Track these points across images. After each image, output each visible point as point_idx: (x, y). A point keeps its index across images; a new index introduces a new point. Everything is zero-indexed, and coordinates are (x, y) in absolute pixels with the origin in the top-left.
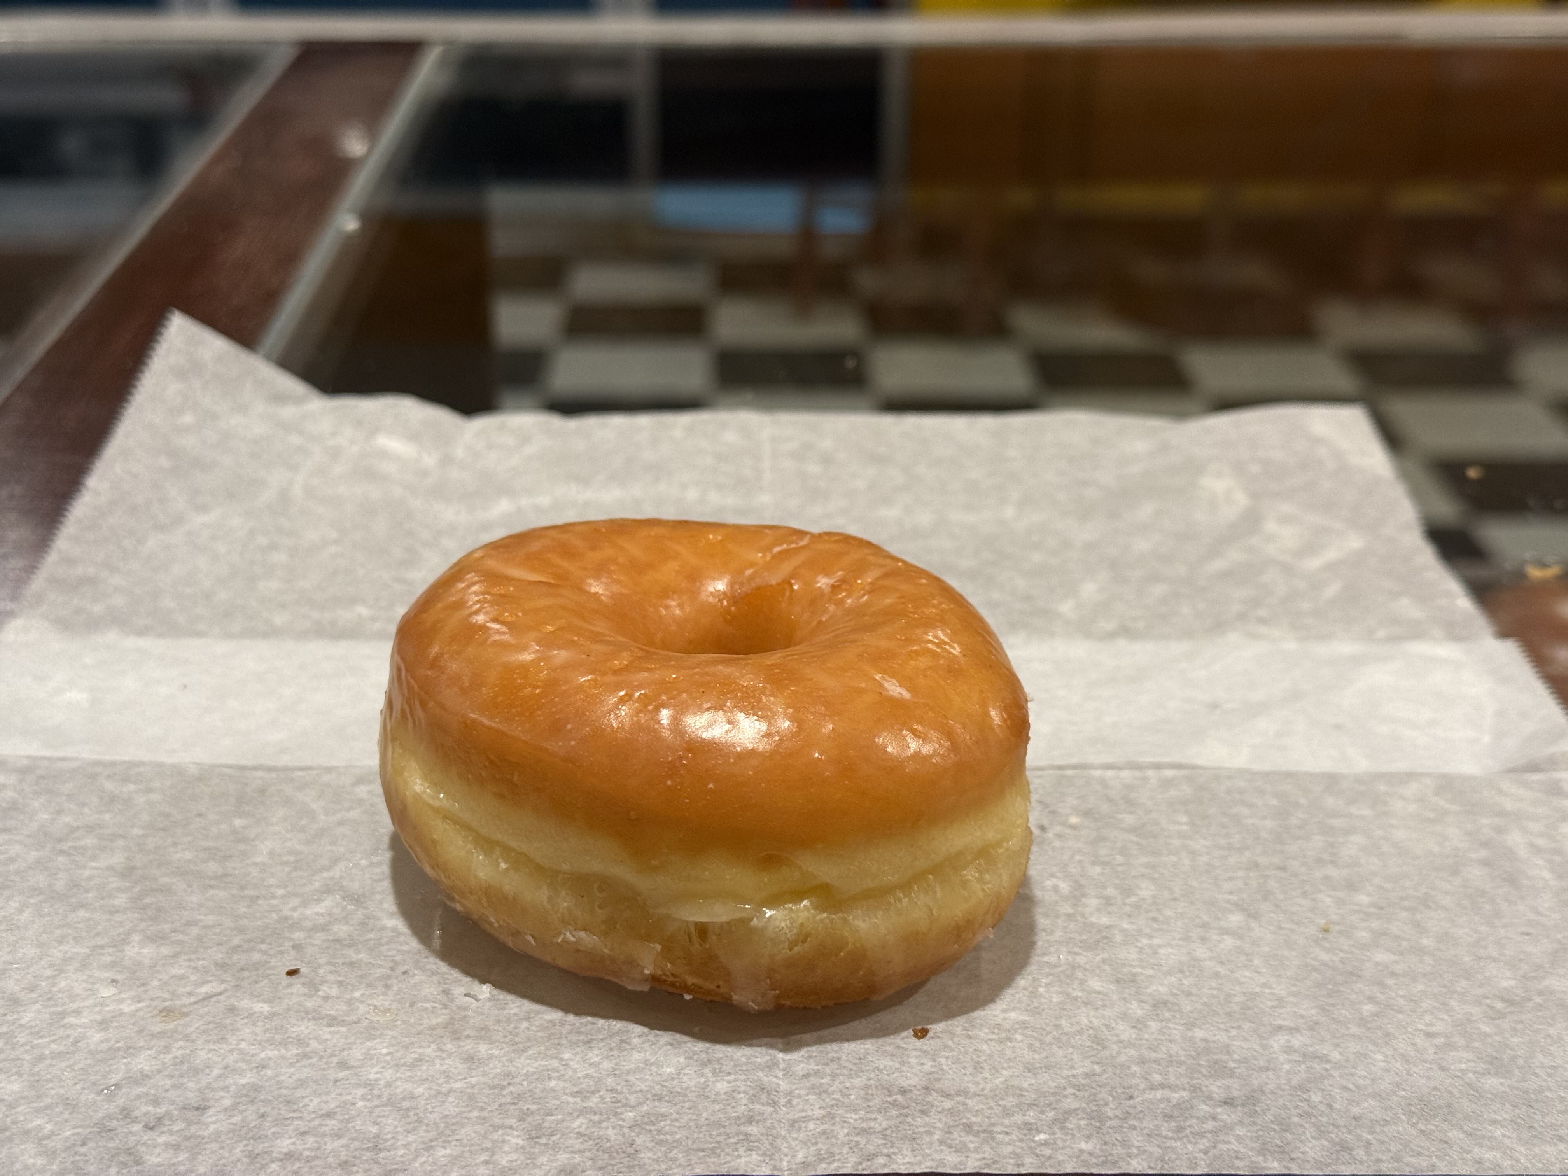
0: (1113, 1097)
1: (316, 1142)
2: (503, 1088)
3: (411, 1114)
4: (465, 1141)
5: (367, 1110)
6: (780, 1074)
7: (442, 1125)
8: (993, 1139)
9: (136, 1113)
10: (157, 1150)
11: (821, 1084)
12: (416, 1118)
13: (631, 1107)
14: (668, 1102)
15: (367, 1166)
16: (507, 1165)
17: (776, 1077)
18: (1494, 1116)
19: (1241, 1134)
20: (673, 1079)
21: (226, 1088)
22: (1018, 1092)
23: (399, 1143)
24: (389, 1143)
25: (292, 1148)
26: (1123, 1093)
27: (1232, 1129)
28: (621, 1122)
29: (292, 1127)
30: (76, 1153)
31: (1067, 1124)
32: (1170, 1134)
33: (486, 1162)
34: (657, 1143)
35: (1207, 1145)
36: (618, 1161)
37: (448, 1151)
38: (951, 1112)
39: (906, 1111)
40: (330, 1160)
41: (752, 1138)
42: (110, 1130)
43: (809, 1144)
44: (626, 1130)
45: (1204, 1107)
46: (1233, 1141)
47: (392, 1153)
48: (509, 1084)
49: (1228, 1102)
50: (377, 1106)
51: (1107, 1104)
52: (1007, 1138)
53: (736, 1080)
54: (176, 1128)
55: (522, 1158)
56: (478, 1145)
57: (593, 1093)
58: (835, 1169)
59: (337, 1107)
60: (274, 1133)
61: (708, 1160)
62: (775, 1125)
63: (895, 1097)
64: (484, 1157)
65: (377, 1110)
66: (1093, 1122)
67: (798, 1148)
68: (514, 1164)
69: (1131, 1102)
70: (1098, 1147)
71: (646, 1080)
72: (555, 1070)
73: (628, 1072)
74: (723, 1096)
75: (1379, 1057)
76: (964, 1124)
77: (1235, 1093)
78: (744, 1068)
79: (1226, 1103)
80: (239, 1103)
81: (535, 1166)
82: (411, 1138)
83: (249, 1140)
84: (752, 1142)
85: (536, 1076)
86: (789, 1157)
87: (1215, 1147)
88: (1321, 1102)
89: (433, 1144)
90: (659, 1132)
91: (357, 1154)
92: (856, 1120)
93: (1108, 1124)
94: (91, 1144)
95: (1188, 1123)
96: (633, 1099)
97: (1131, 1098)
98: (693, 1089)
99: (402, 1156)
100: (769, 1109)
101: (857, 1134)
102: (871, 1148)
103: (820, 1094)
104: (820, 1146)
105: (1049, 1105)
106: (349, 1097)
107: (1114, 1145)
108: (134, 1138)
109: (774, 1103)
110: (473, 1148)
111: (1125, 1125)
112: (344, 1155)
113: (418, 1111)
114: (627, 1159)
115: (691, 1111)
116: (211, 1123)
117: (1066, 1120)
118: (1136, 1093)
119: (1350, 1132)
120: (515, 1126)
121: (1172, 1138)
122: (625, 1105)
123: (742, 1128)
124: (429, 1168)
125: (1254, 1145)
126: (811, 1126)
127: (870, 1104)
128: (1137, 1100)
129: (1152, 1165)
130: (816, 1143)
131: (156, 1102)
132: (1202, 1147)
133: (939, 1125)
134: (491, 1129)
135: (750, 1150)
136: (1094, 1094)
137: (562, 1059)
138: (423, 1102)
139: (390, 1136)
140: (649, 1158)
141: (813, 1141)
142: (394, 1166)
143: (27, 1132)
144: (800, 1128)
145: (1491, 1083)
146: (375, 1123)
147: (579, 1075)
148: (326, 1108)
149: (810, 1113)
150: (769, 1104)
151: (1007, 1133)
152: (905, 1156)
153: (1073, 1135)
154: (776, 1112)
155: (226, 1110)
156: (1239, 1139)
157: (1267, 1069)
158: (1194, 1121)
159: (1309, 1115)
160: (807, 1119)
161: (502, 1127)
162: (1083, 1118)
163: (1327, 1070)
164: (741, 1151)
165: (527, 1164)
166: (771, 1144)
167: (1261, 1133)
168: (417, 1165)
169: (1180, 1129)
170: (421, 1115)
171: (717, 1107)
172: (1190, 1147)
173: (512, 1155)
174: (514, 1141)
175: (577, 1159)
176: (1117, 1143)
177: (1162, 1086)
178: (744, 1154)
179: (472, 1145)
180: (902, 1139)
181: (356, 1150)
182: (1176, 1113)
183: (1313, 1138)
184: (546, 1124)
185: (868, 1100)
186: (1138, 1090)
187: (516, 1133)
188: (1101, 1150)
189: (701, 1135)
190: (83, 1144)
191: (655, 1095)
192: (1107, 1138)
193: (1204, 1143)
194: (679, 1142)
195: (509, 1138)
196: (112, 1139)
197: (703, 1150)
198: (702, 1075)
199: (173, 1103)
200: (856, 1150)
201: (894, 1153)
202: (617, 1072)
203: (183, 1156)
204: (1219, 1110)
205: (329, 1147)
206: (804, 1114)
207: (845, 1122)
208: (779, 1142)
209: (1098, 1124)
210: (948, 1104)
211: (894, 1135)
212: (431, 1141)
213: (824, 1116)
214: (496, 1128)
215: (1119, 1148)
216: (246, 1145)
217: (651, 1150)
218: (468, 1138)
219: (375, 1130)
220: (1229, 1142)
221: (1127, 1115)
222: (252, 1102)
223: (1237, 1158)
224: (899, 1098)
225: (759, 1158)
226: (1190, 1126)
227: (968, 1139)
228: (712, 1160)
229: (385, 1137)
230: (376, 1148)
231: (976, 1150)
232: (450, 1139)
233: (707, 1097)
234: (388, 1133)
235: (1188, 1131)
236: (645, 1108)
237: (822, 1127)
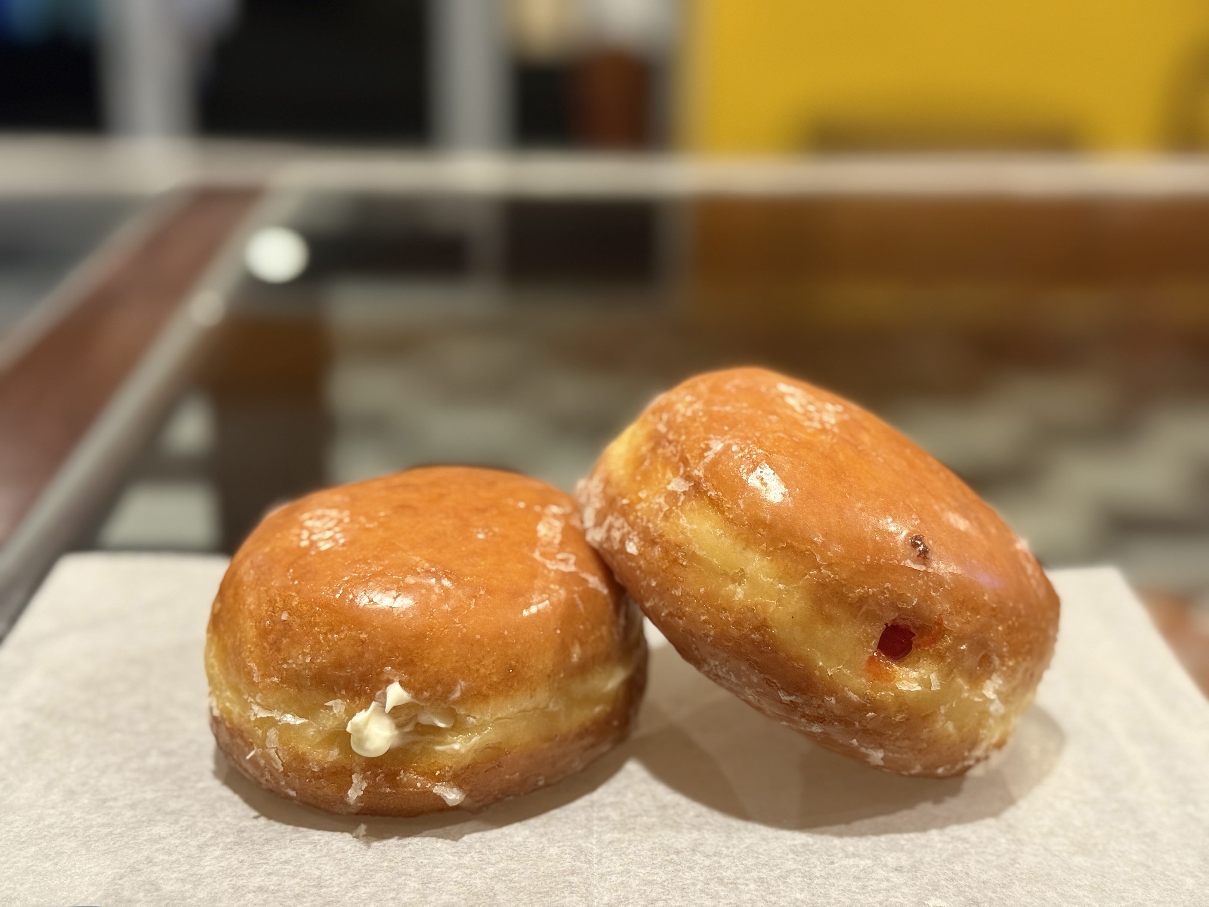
0: (820, 862)
1: (278, 880)
3: (342, 862)
4: (380, 884)
5: (312, 860)
6: (594, 841)
7: (364, 871)
8: (737, 888)
9: (156, 860)
11: (621, 848)
12: (346, 866)
14: (517, 861)
15: (313, 898)
16: (408, 901)
17: (592, 843)
18: (1078, 882)
19: (905, 891)
20: (521, 845)
23: (334, 883)
24: (328, 882)
25: (262, 883)
26: (827, 859)
27: (899, 888)
28: (485, 875)
29: (262, 869)
31: (788, 880)
32: (857, 890)
33: (394, 899)
34: (509, 889)
35: (882, 898)
36: (482, 901)
37: (368, 890)
40: (288, 893)
41: (573, 885)
42: (138, 870)
43: (612, 891)
45: (882, 872)
46: (899, 896)
47: (330, 889)
48: (409, 844)
49: (898, 869)
50: (319, 857)
51: (815, 867)
53: (563, 846)
54: (183, 869)
55: (418, 896)
56: (388, 886)
59: (292, 857)
60: (249, 873)
61: (543, 899)
62: (590, 877)
64: (392, 895)
65: (319, 859)
66: (805, 880)
67: (605, 894)
68: (413, 900)
69: (832, 866)
70: (808, 897)
74: (555, 857)
75: (1003, 840)
77: (903, 863)
78: (569, 837)
79: (896, 870)
80: (226, 854)
81: (426, 903)
82: (342, 879)
83: (233, 877)
84: (573, 887)
86: (598, 899)
87: (887, 900)
88: (961, 871)
89: (357, 884)
91: (306, 889)
92: (644, 874)
93: (816, 882)
94: (125, 879)
95: (870, 883)
99: (336, 892)
100: (586, 866)
101: (645, 885)
102: (654, 895)
103: (620, 855)
104: (619, 892)
106: (300, 851)
107: (819, 896)
108: (155, 875)
109: (589, 862)
110: (384, 888)
111: (828, 883)
112: (297, 890)
113: (347, 861)
114: (489, 900)
115: (533, 867)
116: (207, 866)
119: (979, 892)
120: (413, 874)
121: (859, 893)
123: (567, 878)
124: (355, 901)
125: (914, 900)
126: (614, 878)
128: (836, 865)
130: (617, 891)
131: (169, 853)
132: (878, 900)
133: (701, 878)
134: (396, 875)
135: (572, 893)
138: (350, 855)
139: (328, 878)
140: (503, 899)
141: (615, 889)
142: (331, 899)
144: (606, 880)
145: (1079, 860)
146: (318, 868)
148: (284, 858)
149: (614, 869)
150: (585, 862)
153: (792, 888)
154: (590, 867)
155: (216, 858)
156: (904, 895)
157: (926, 846)
158: (873, 882)
159: (952, 880)
160: (610, 873)
161: (405, 874)
162: (799, 876)
163: (966, 849)
164: (566, 894)
165: (421, 901)
166: (586, 890)
167: (919, 891)
168: (347, 898)
169: (864, 887)
170: (349, 863)
171: (550, 864)
172: (870, 900)
173: (411, 894)
174: (413, 884)
176: (821, 895)
178: (568, 896)
179: (384, 886)
180: (675, 889)
181: (305, 886)
182: (862, 876)
183: (954, 895)
184: (434, 874)
186: (838, 857)
187: (413, 879)
188: (810, 899)
189: (540, 883)
191: (508, 856)
192: (815, 892)
194: (524, 888)
195: (409, 882)
196: (139, 875)
197: (540, 893)
198: (541, 843)
199: (180, 853)
200: (644, 896)
201: (669, 899)
203: (187, 887)
204: (891, 874)
205: (287, 884)
206: (609, 870)
207: (637, 876)
208: (592, 888)
209: (809, 881)
211: (670, 886)
212: (356, 882)
213: (623, 872)
214: (400, 875)
215: (822, 898)
216: (231, 881)
218: (381, 881)
219: (318, 873)
221: (829, 876)
222: (234, 853)
225: (578, 899)
226: (871, 885)
227: (720, 889)
228: (546, 899)
229: (325, 878)
230: (319, 886)
231: (726, 897)
232: (369, 881)
234: (327, 875)
235: (869, 889)
236: (501, 865)
237: (621, 879)
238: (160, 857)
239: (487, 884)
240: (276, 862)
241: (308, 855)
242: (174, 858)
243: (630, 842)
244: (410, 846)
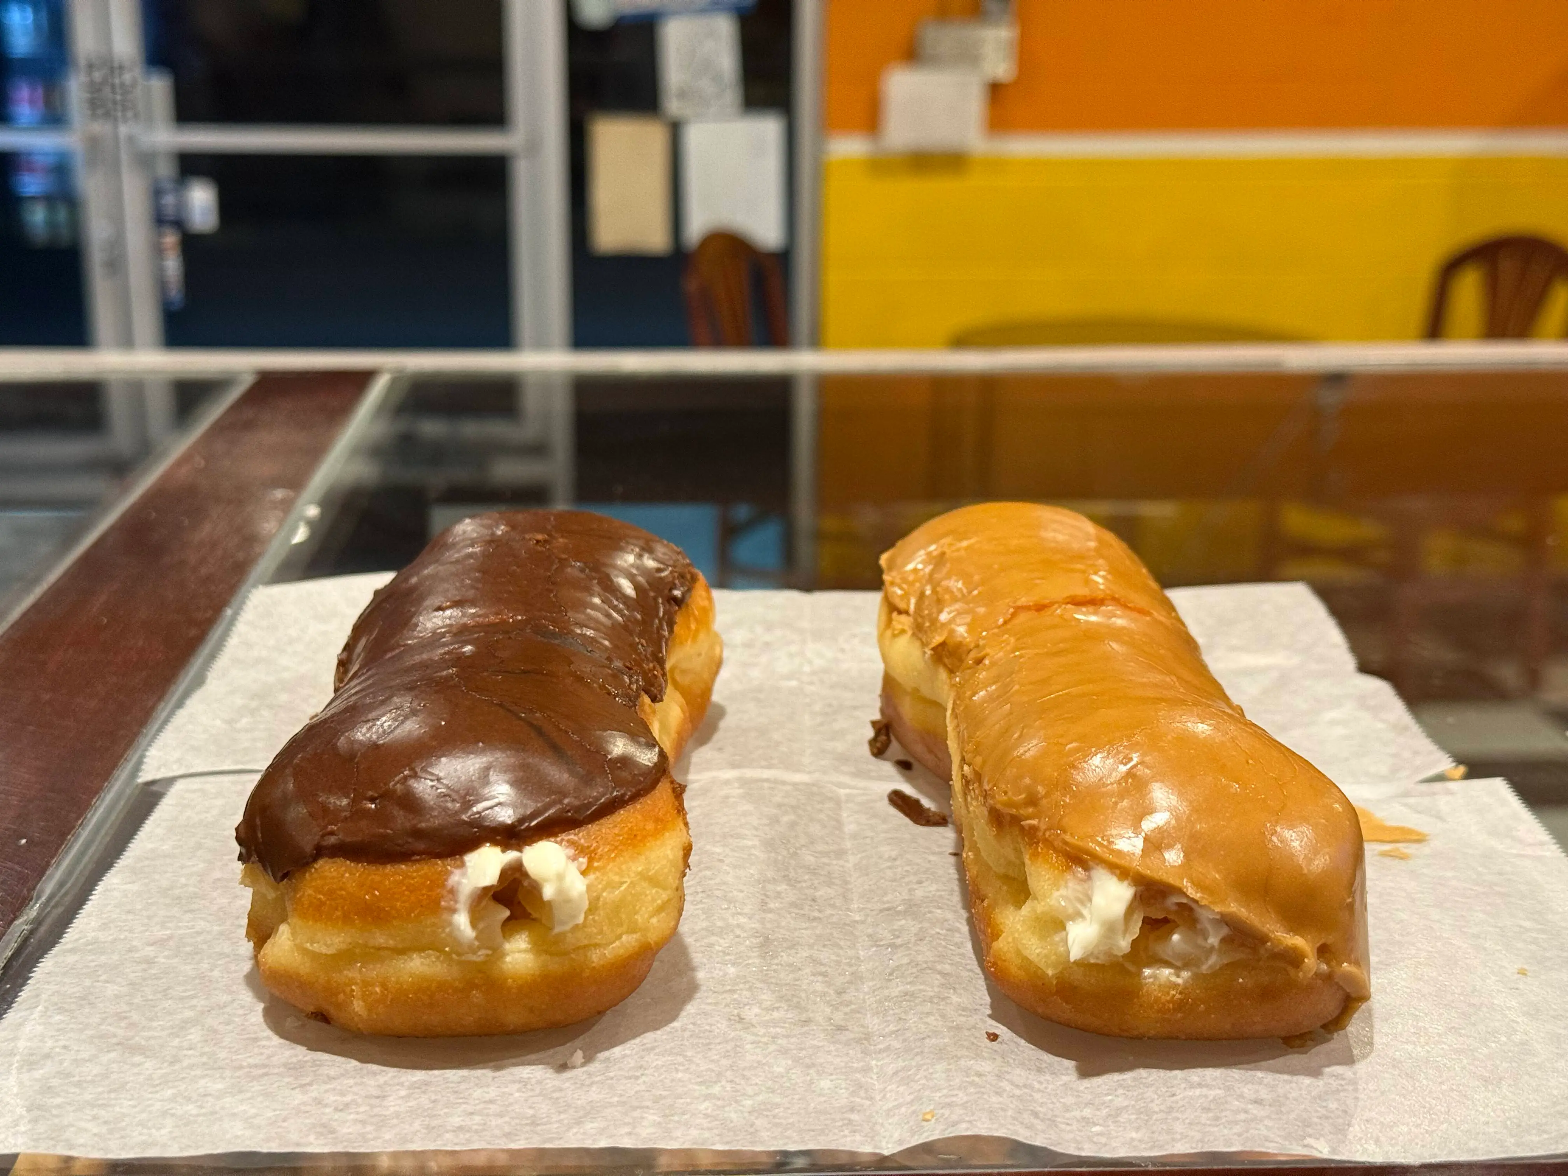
2: (637, 1078)
6: (875, 1077)
8: (1056, 1126)
9: (326, 1101)
10: (348, 1124)
13: (750, 1096)
14: (780, 1094)
17: (871, 1078)
20: (783, 1077)
21: (402, 1084)
22: (1076, 1094)
28: (741, 1108)
30: (279, 1127)
31: (1119, 1119)
32: (1208, 1122)
33: (630, 1134)
38: (1020, 1098)
39: (983, 1090)
44: (746, 1115)
45: (1237, 1103)
46: (1262, 1128)
48: (642, 1075)
49: (1258, 1102)
51: (1152, 1101)
52: (1068, 1128)
57: (716, 1082)
58: (926, 1138)
61: (819, 1138)
63: (972, 1078)
69: (1174, 1098)
71: (760, 1076)
72: (680, 1064)
73: (744, 1069)
76: (1031, 1110)
78: (844, 1070)
79: (1255, 1102)
83: (425, 1117)
85: (664, 1069)
90: (774, 1117)
91: (518, 1127)
93: (1154, 1117)
95: (1224, 1114)
96: (750, 1091)
97: (1174, 1095)
98: (801, 1085)
100: (868, 1103)
101: (942, 1108)
102: (954, 1117)
105: (1103, 1104)
109: (871, 1099)
111: (1170, 1117)
117: (1118, 1115)
118: (1178, 1092)
121: (1210, 1125)
122: (744, 1095)
126: (903, 1110)
127: (952, 1083)
128: (1178, 1097)
129: (1194, 1145)
131: (342, 1094)
136: (1143, 1093)
137: (686, 1056)
143: (234, 1115)
147: (702, 1068)
150: (867, 1098)
151: (1068, 1124)
152: (983, 1123)
156: (1268, 1128)
162: (1133, 1114)
168: (571, 1134)
169: (1217, 1118)
171: (823, 1099)
175: (707, 1134)
177: (1200, 1085)
182: (1212, 1106)
185: (949, 1080)
190: (284, 1121)
191: (769, 1088)
192: (1155, 1128)
193: (1237, 1129)
194: (792, 1124)
198: (808, 1075)
199: (356, 1094)
201: (975, 1120)
202: (735, 1068)
203: (369, 1128)
204: (1250, 1106)
208: (878, 1127)
210: (1017, 1092)
216: (423, 1121)
217: (768, 1130)
219: (531, 1112)
220: (1259, 1130)
221: (1171, 1109)
222: (424, 1092)
223: (1266, 1140)
224: (976, 1079)
231: (1043, 1132)
233: (814, 1091)
235: (1224, 1120)
236: (760, 1098)
237: (913, 1108)
238: (332, 1098)
239: (744, 1118)
240: (477, 1102)
241: (517, 1095)
242: (348, 1099)
243: (919, 1067)
244: (644, 1078)
